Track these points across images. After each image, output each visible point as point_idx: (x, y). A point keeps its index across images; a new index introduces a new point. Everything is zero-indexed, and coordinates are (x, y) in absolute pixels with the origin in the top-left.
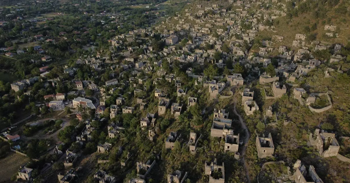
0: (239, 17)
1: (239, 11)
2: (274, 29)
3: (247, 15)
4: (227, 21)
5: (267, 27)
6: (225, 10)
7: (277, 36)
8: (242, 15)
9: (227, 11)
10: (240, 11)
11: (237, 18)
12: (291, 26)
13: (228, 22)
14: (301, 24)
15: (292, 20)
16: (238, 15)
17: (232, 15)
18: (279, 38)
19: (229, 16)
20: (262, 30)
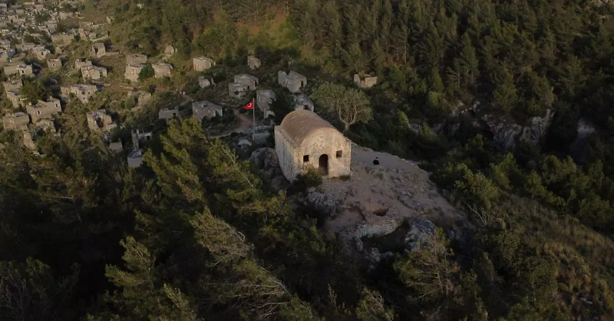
0: (32, 14)
1: (28, 6)
2: (79, 16)
3: (44, 9)
4: (12, 20)
5: (70, 14)
6: (5, 5)
7: (85, 23)
8: (35, 10)
9: (8, 6)
10: (31, 5)
11: (29, 14)
12: (101, 10)
13: (15, 20)
14: (111, 6)
15: (100, 3)
16: (29, 11)
17: (20, 12)
18: (88, 24)
19: (15, 13)
20: (65, 18)
